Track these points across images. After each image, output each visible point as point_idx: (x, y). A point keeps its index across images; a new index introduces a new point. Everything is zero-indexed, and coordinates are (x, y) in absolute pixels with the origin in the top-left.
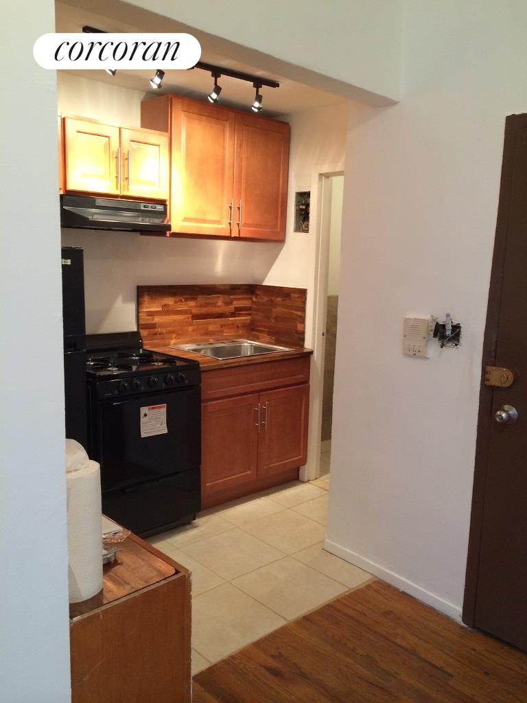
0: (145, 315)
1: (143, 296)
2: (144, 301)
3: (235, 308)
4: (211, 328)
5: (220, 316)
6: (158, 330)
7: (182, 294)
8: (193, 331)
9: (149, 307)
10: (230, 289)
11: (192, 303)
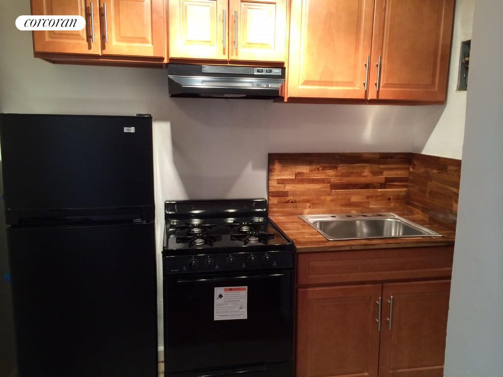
0: (276, 183)
1: (274, 164)
2: (276, 169)
3: (386, 178)
4: (354, 199)
5: (366, 186)
6: (290, 198)
7: (318, 163)
8: (332, 200)
9: (280, 175)
10: (380, 158)
11: (331, 172)
